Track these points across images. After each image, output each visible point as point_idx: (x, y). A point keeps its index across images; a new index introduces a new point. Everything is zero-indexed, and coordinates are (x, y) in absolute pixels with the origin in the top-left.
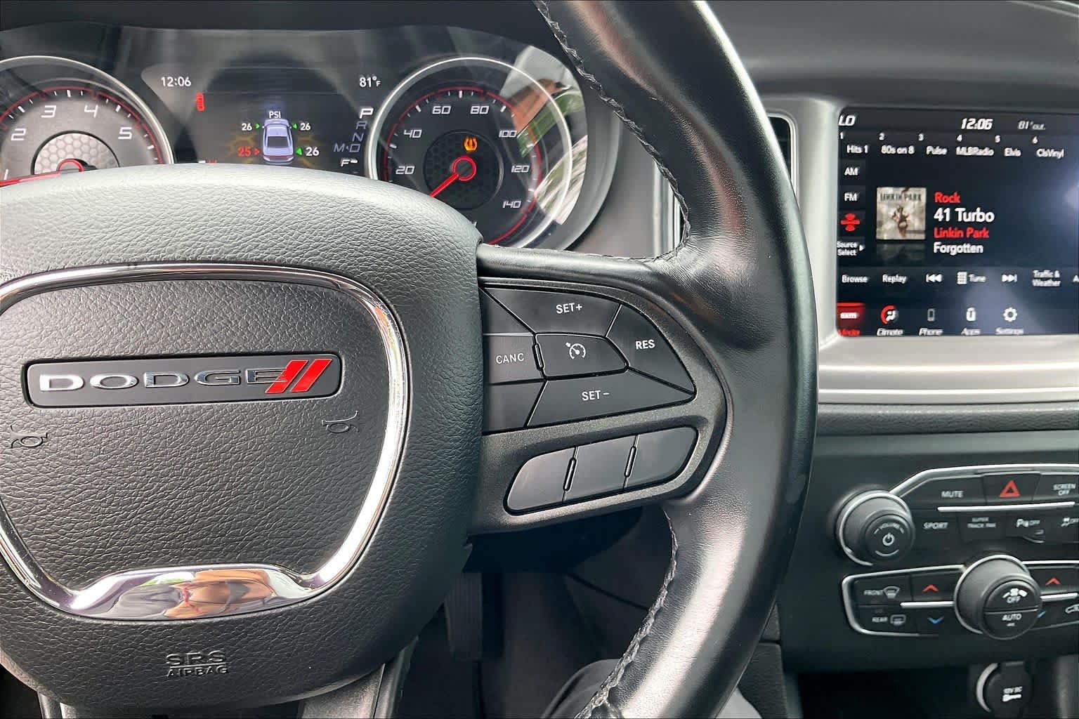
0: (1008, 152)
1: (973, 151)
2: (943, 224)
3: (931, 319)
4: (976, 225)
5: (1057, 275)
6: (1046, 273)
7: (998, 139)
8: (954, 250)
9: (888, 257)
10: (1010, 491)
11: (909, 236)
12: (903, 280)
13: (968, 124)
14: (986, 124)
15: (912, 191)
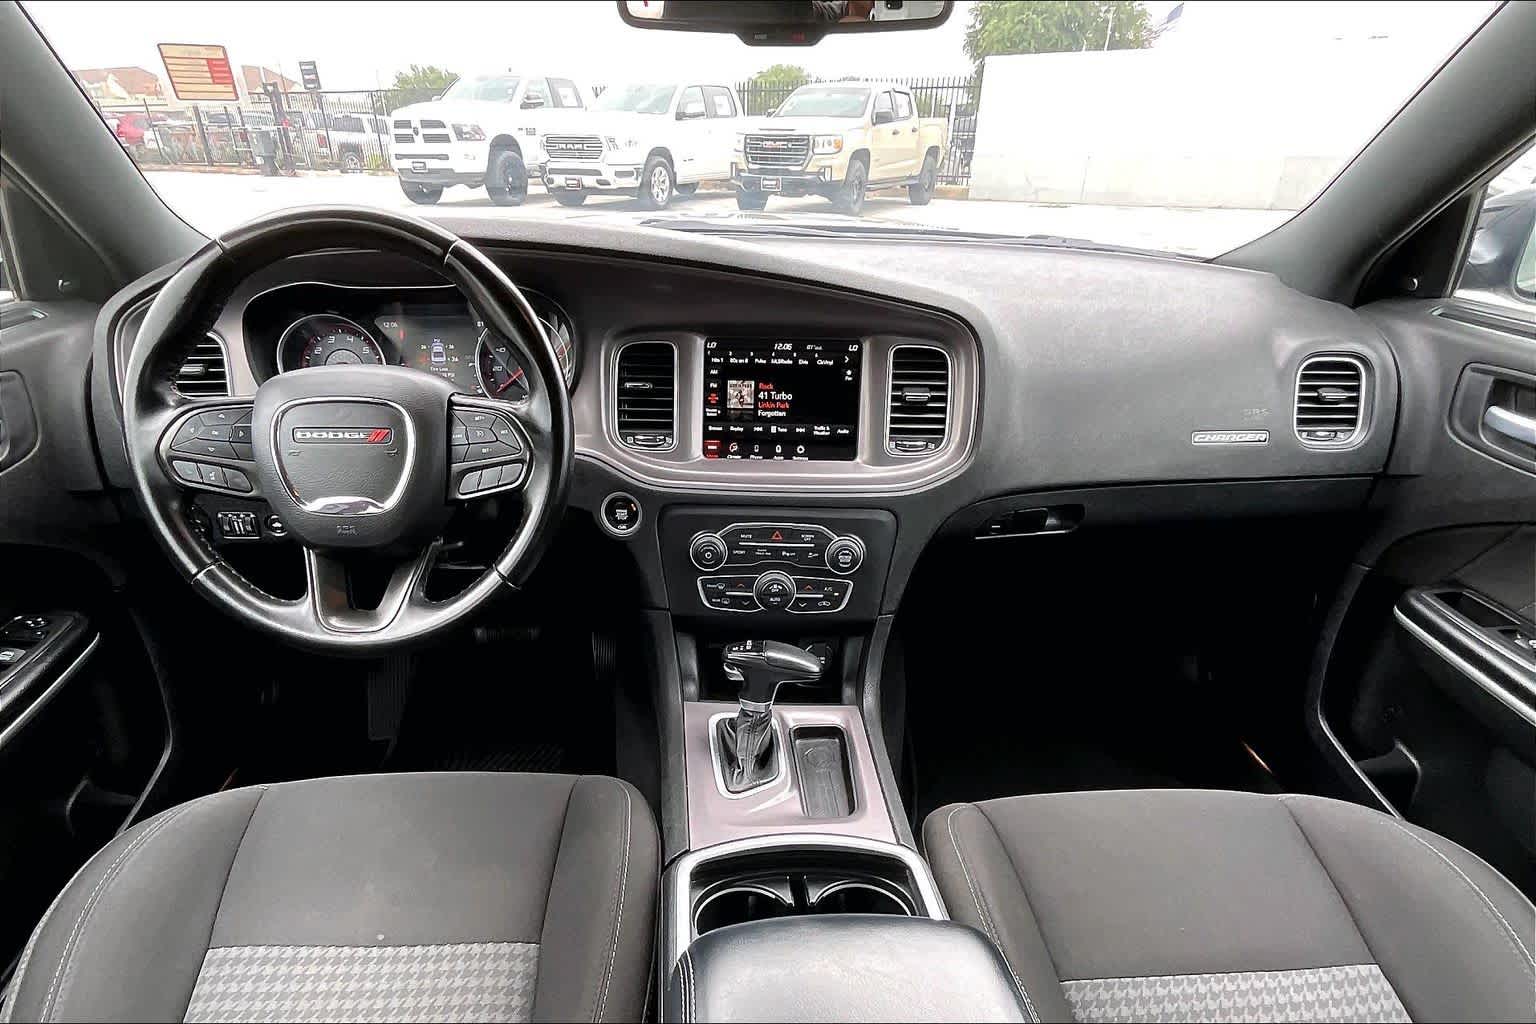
0: (801, 362)
1: (781, 361)
2: (764, 400)
3: (757, 451)
4: (782, 401)
5: (828, 429)
6: (822, 428)
7: (795, 355)
8: (770, 414)
9: (733, 417)
10: (777, 536)
11: (745, 407)
12: (742, 429)
13: (778, 346)
14: (789, 347)
15: (746, 383)
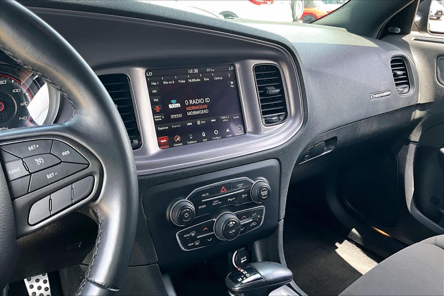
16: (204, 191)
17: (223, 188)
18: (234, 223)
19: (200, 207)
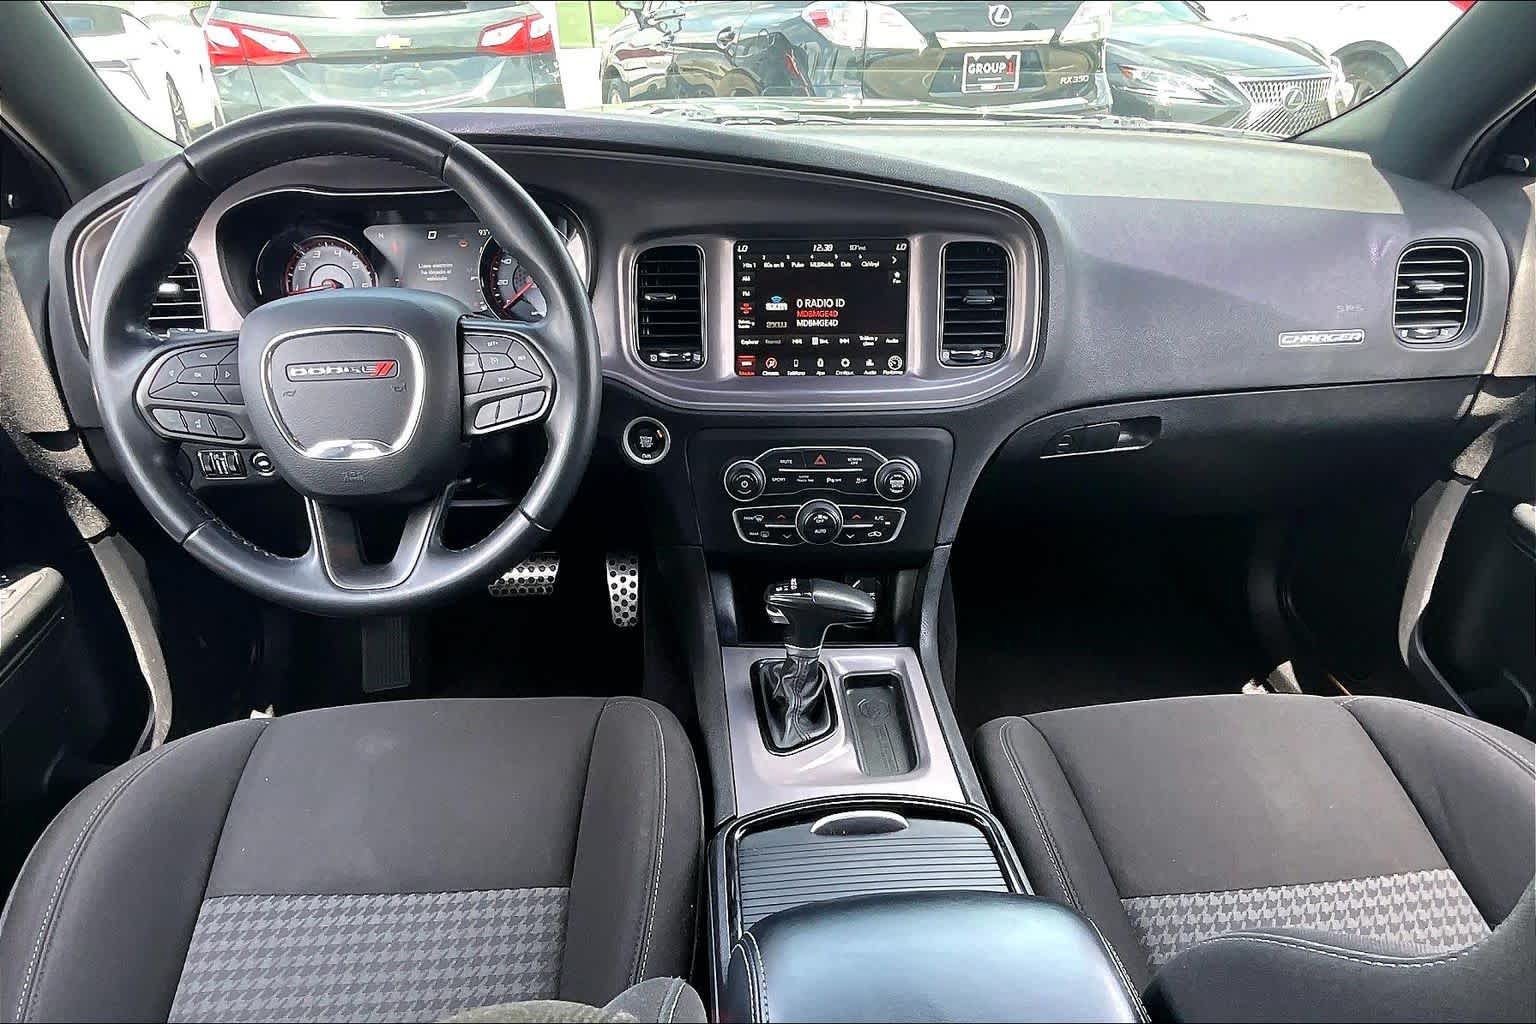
16: (786, 455)
17: (820, 457)
18: (826, 518)
19: (774, 480)
